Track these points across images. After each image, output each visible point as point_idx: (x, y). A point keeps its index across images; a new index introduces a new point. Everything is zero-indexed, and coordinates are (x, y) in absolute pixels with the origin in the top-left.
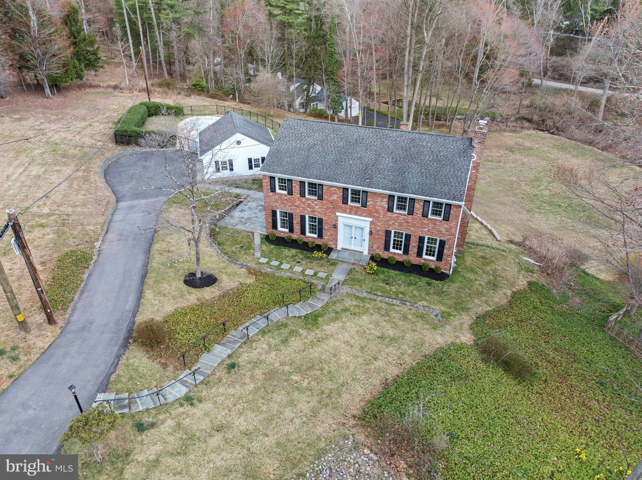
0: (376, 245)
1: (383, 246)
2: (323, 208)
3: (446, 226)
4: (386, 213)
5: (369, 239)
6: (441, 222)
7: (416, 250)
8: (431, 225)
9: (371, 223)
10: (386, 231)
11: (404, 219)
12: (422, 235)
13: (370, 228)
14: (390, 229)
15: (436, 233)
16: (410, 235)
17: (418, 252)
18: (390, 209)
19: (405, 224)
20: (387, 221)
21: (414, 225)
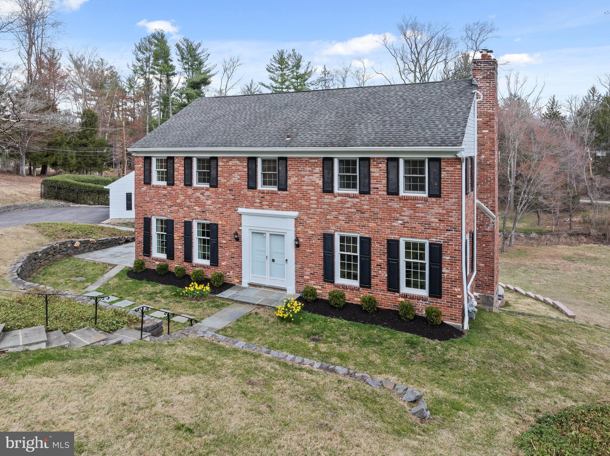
0: (308, 271)
1: (322, 272)
2: (219, 203)
3: (437, 210)
4: (321, 197)
5: (296, 257)
6: (426, 200)
7: (384, 274)
8: (407, 212)
9: (298, 221)
10: (324, 235)
11: (354, 206)
12: (392, 237)
13: (297, 232)
14: (331, 231)
15: (420, 228)
16: (369, 239)
17: (389, 278)
18: (328, 189)
19: (358, 216)
20: (324, 214)
21: (374, 218)
